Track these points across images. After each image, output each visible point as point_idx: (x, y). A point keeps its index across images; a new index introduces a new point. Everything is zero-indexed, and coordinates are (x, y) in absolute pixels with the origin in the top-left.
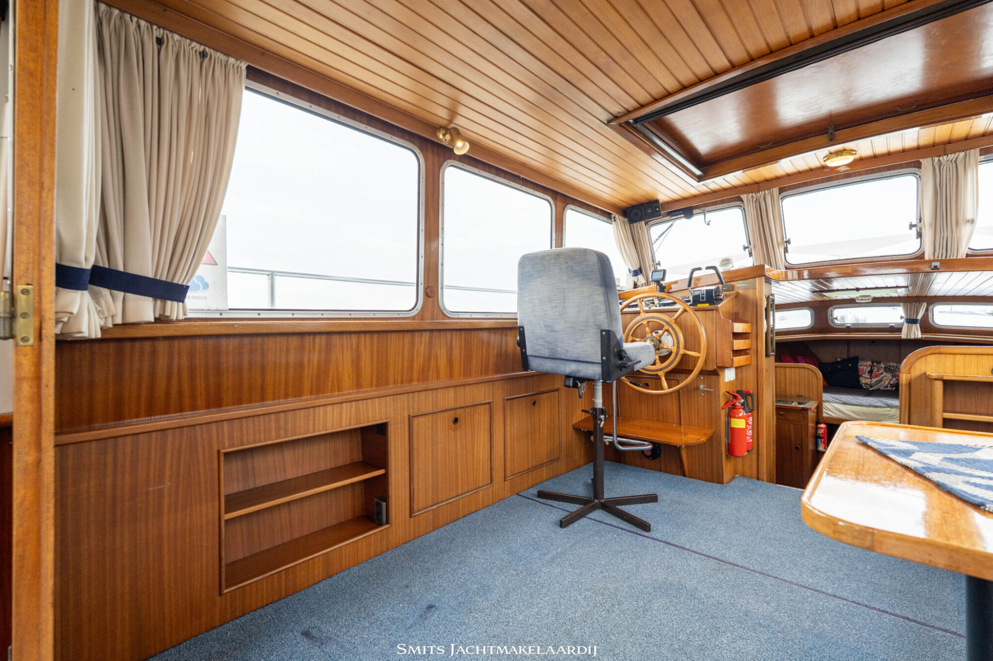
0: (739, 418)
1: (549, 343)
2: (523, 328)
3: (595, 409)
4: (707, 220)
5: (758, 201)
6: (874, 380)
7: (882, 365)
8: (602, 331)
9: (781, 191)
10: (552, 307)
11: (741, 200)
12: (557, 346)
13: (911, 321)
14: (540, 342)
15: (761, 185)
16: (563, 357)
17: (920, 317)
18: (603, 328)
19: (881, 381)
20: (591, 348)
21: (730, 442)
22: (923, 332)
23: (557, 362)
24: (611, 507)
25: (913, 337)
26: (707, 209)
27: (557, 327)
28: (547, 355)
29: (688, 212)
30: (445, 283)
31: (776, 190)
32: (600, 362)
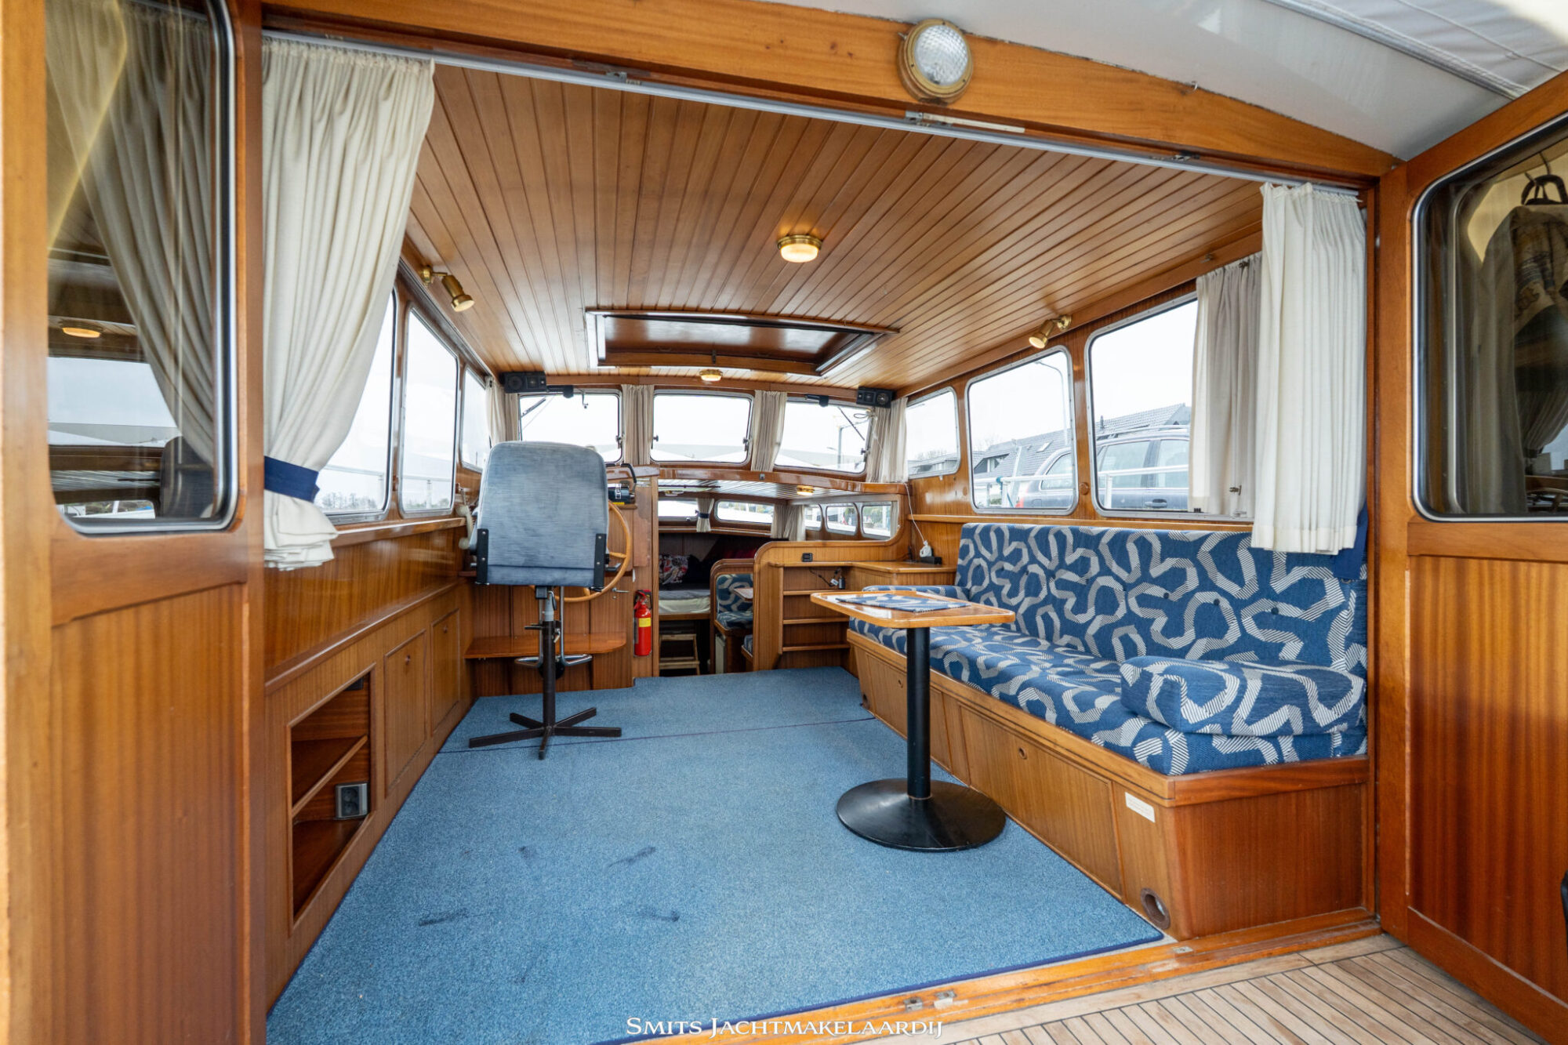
0: (646, 617)
1: (528, 549)
2: (487, 531)
3: (545, 624)
4: (585, 402)
5: (636, 393)
6: (666, 574)
7: (670, 559)
8: (597, 535)
9: (656, 388)
10: (540, 508)
11: (621, 389)
12: (539, 552)
13: (704, 516)
14: (514, 548)
15: (641, 379)
16: (546, 564)
17: (709, 512)
18: (600, 532)
19: (671, 574)
20: (585, 554)
21: (637, 642)
22: (712, 526)
23: (535, 571)
24: (569, 729)
25: (705, 531)
26: (587, 390)
27: (542, 531)
28: (521, 564)
29: (568, 391)
30: (404, 474)
31: (652, 387)
32: (593, 567)
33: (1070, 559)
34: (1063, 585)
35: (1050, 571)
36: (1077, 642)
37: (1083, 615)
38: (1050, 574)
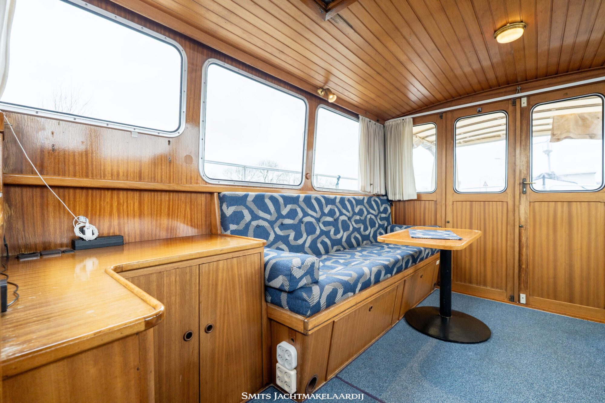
33: (326, 210)
34: (326, 224)
35: (318, 218)
36: (339, 247)
37: (339, 234)
38: (318, 220)
